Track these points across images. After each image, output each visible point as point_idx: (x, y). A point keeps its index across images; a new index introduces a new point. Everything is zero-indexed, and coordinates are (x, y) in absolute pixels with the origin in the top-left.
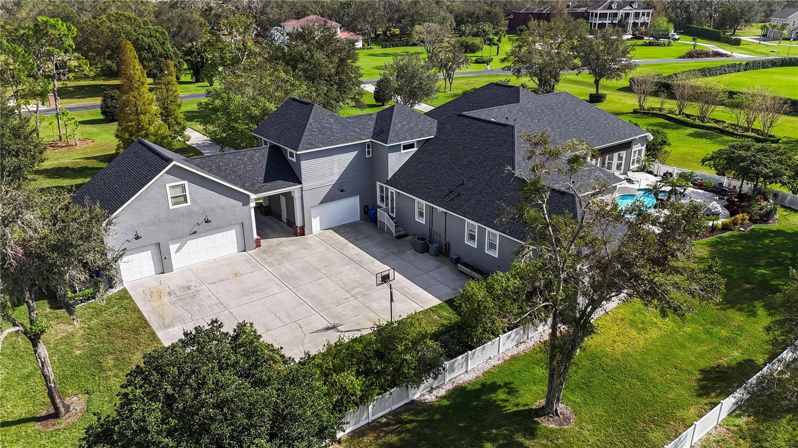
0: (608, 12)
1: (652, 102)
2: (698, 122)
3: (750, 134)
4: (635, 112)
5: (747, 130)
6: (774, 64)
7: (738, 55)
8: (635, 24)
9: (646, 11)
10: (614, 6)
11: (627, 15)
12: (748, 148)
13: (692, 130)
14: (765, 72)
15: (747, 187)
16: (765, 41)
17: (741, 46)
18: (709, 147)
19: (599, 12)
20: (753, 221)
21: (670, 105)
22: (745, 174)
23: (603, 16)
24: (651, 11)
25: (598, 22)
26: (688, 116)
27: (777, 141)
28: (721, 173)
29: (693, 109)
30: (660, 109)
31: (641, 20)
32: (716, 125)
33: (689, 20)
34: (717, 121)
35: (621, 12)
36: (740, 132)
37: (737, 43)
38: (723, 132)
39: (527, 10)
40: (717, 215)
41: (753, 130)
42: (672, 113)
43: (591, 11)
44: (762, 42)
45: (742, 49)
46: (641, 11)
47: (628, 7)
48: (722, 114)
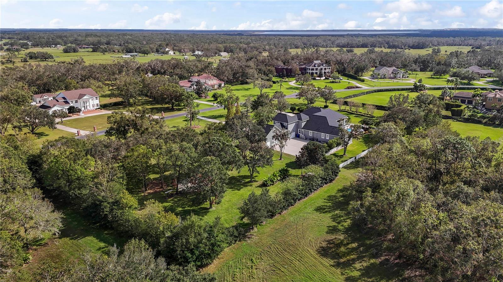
0: (314, 68)
1: (343, 107)
2: (356, 113)
3: (368, 116)
4: (338, 110)
5: (368, 115)
6: (375, 91)
7: (364, 87)
8: (325, 73)
9: (328, 67)
10: (316, 65)
11: (321, 69)
12: (367, 119)
13: (355, 115)
14: (373, 95)
15: (368, 127)
16: (373, 79)
17: (365, 82)
18: (359, 119)
19: (311, 68)
20: (369, 132)
21: (348, 108)
22: (367, 124)
23: (313, 69)
24: (330, 67)
25: (311, 72)
26: (353, 111)
27: (375, 117)
28: (363, 124)
29: (354, 109)
30: (345, 110)
31: (327, 71)
32: (360, 114)
33: (344, 69)
34: (360, 113)
35: (319, 68)
36: (366, 115)
37: (363, 81)
38: (362, 115)
39: (281, 66)
40: (363, 132)
41: (369, 115)
42: (349, 110)
43: (307, 67)
44: (372, 80)
45: (365, 84)
46: (327, 67)
47: (322, 66)
48: (361, 110)
